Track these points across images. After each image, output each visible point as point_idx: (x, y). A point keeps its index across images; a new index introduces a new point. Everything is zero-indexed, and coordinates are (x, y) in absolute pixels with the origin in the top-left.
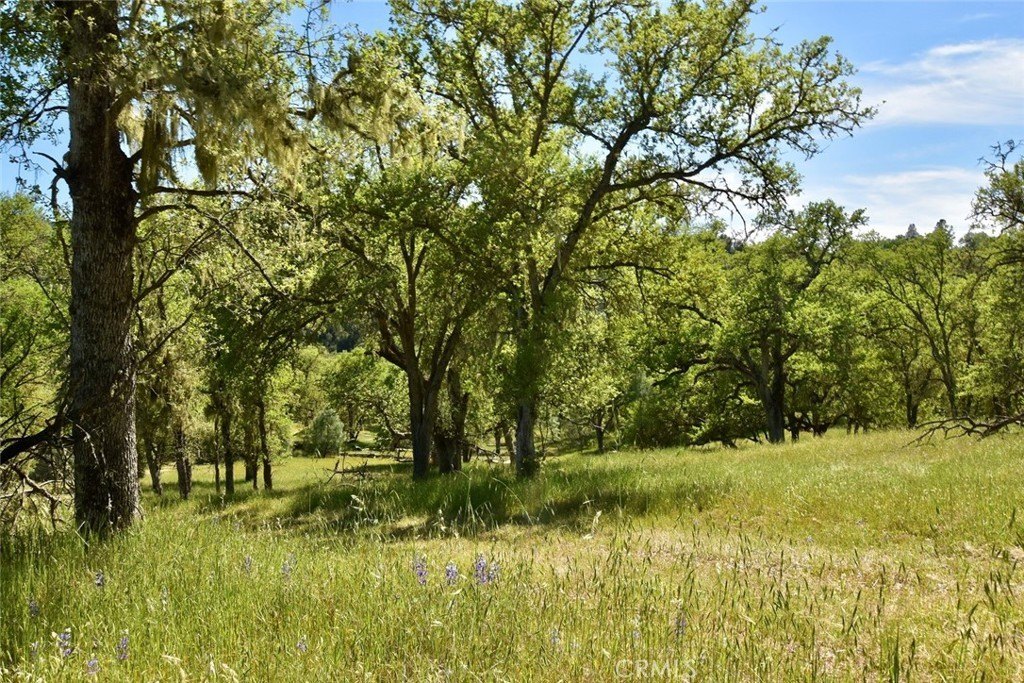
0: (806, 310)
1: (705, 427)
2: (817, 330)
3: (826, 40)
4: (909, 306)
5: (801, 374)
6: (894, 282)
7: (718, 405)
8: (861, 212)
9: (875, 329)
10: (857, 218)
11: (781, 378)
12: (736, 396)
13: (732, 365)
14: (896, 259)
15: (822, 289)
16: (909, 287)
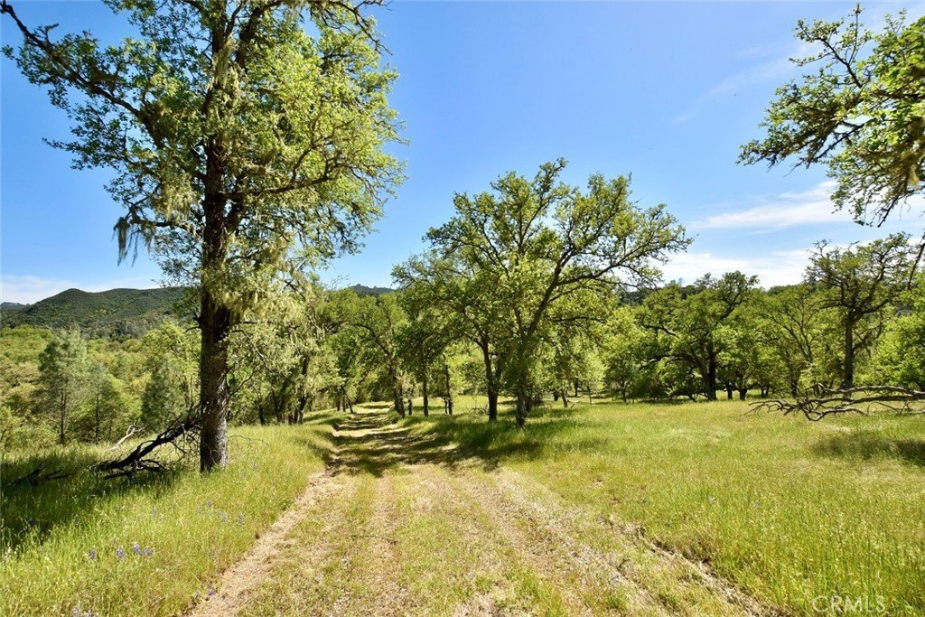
0: (722, 330)
1: (675, 389)
2: (728, 341)
3: (662, 206)
4: (785, 327)
5: (727, 362)
6: (775, 314)
7: (681, 377)
8: (755, 277)
9: (768, 339)
10: (753, 280)
11: (714, 365)
12: (691, 373)
13: (686, 357)
14: (774, 300)
15: (737, 318)
16: (785, 316)
